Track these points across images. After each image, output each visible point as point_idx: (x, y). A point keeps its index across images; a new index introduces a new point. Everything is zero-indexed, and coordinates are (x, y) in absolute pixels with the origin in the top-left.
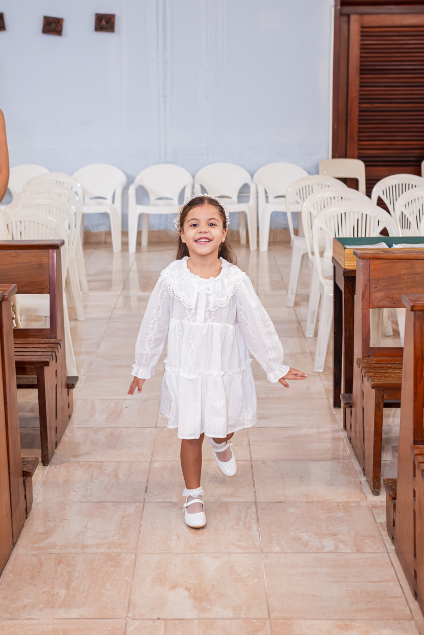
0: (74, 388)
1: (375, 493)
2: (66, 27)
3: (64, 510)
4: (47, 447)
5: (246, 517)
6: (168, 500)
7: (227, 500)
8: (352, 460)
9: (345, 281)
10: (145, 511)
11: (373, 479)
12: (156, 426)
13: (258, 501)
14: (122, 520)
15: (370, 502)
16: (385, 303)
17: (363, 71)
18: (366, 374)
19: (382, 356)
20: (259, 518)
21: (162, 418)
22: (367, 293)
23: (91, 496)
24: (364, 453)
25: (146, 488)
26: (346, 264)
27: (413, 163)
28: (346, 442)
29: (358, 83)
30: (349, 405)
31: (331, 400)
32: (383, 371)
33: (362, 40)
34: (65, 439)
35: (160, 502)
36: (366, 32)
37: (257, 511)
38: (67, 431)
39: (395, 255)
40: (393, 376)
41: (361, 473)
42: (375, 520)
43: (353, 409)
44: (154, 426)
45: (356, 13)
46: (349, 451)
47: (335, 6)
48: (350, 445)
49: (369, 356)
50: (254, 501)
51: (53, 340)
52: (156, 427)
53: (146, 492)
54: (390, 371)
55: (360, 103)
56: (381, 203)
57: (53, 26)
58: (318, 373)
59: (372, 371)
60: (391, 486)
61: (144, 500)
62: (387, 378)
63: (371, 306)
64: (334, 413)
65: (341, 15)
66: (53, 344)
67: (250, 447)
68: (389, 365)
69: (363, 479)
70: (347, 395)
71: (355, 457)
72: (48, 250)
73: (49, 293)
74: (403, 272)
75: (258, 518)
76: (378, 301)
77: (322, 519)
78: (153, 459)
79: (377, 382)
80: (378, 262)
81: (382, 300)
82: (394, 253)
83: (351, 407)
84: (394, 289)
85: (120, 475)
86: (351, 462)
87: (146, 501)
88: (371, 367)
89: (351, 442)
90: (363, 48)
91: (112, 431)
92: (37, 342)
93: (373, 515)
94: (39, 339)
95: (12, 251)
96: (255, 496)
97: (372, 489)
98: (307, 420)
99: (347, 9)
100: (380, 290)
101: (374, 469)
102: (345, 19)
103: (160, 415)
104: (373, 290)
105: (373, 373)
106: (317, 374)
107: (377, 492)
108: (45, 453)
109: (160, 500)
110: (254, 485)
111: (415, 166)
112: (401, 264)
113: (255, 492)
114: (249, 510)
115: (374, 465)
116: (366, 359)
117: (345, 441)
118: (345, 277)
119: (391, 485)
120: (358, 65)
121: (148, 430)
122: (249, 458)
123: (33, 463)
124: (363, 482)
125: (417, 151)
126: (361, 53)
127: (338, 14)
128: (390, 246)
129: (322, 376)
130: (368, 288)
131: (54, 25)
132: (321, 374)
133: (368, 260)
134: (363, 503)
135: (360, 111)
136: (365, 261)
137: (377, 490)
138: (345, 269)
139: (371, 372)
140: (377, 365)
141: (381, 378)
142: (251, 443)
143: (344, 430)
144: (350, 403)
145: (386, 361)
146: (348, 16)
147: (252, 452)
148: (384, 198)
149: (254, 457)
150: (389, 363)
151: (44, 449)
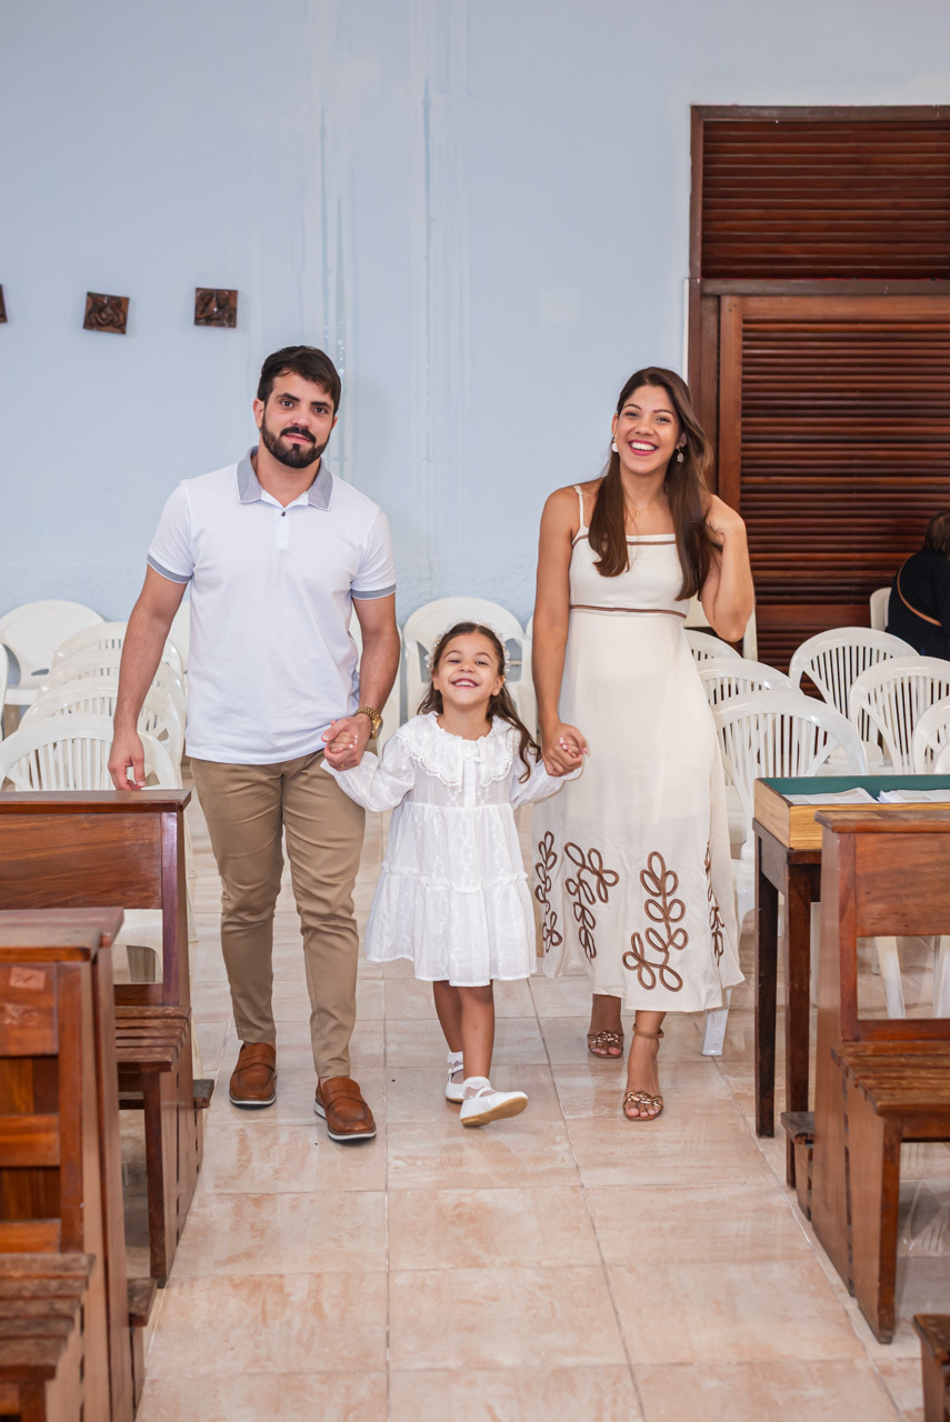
0: (207, 1107)
1: (883, 1340)
2: (135, 316)
3: (215, 1396)
4: (163, 1247)
5: (615, 1402)
6: (439, 1365)
7: (569, 1361)
8: (819, 1260)
9: (791, 873)
10: (392, 1393)
11: (879, 1308)
12: (387, 1187)
13: (633, 1362)
14: (346, 1417)
15: (875, 1360)
16: (888, 924)
17: (748, 409)
18: (861, 1081)
19: (883, 1037)
20: (644, 1402)
21: (396, 1168)
22: (851, 904)
23: (269, 1359)
24: (850, 1247)
25: (388, 1336)
26: (792, 839)
27: (853, 597)
28: (798, 1216)
29: (738, 434)
30: (804, 1138)
31: (752, 1120)
32: (893, 1075)
33: (745, 347)
34: (192, 1221)
35: (420, 1370)
36: (753, 331)
37: (636, 1389)
38: (195, 1204)
39: (909, 824)
40: (917, 1085)
41: (842, 1291)
42: (894, 1404)
43: (816, 1147)
44: (383, 1187)
45: (733, 294)
46: (807, 1239)
47: (692, 279)
48: (809, 1224)
49: (856, 1040)
50: (625, 1362)
51: (170, 1010)
52: (387, 1189)
53: (388, 1345)
54: (908, 1073)
55: (743, 475)
56: (808, 687)
57: (106, 314)
58: (712, 1056)
59: (871, 1074)
60: (935, 1334)
61: (387, 1365)
62: (907, 1092)
63: (859, 932)
64: (761, 1150)
65: (704, 296)
66: (173, 1018)
67: (595, 1233)
68: (903, 1060)
69: (851, 1305)
70: (796, 1114)
71: (824, 1253)
72: (157, 815)
73: (162, 907)
74: (925, 859)
75: (641, 1404)
76: (874, 921)
77: (780, 1403)
78: (392, 1266)
79: (886, 1100)
80: (871, 838)
81: (884, 919)
82: (905, 820)
83: (809, 1142)
84: (907, 896)
85: (326, 1306)
86: (818, 1265)
87: (392, 1367)
88: (868, 1067)
89: (809, 1218)
90: (747, 362)
91: (294, 1200)
92: (135, 1014)
93: (887, 1391)
94: (140, 1008)
95: (82, 817)
96: (626, 1351)
97: (877, 1331)
98: (708, 1167)
99: (715, 286)
100: (875, 900)
101: (881, 1288)
102: (710, 304)
103: (390, 1160)
104: (862, 898)
105: (875, 1078)
106: (710, 1059)
107: (886, 1337)
108: (158, 1260)
109: (423, 1365)
110: (619, 1324)
111: (857, 602)
112: (918, 844)
113: (623, 1342)
114: (619, 1386)
115: (881, 1279)
116: (852, 1046)
117: (795, 1215)
118: (790, 866)
119: (934, 1329)
120: (739, 398)
121: (372, 1197)
122: (597, 1260)
123: (146, 1293)
124: (851, 1313)
125: (860, 573)
126: (744, 373)
127: (697, 293)
128: (875, 796)
129: (720, 1064)
130: (852, 894)
131: (109, 310)
132: (718, 1059)
133: (852, 836)
134: (860, 1364)
135: (743, 492)
136: (845, 836)
137: (888, 1333)
138: (791, 849)
139: (868, 1078)
140: (878, 1060)
141: (893, 1092)
142: (597, 1224)
143: (788, 1188)
144: (806, 1134)
145: (893, 1049)
146: (718, 298)
147: (602, 1245)
148: (814, 676)
149: (609, 1255)
150: (901, 1055)
151: (157, 1250)
